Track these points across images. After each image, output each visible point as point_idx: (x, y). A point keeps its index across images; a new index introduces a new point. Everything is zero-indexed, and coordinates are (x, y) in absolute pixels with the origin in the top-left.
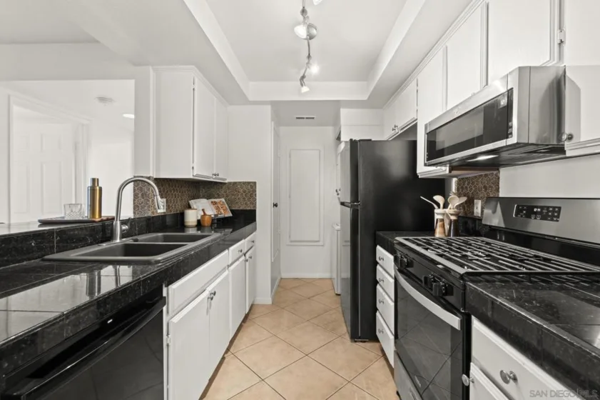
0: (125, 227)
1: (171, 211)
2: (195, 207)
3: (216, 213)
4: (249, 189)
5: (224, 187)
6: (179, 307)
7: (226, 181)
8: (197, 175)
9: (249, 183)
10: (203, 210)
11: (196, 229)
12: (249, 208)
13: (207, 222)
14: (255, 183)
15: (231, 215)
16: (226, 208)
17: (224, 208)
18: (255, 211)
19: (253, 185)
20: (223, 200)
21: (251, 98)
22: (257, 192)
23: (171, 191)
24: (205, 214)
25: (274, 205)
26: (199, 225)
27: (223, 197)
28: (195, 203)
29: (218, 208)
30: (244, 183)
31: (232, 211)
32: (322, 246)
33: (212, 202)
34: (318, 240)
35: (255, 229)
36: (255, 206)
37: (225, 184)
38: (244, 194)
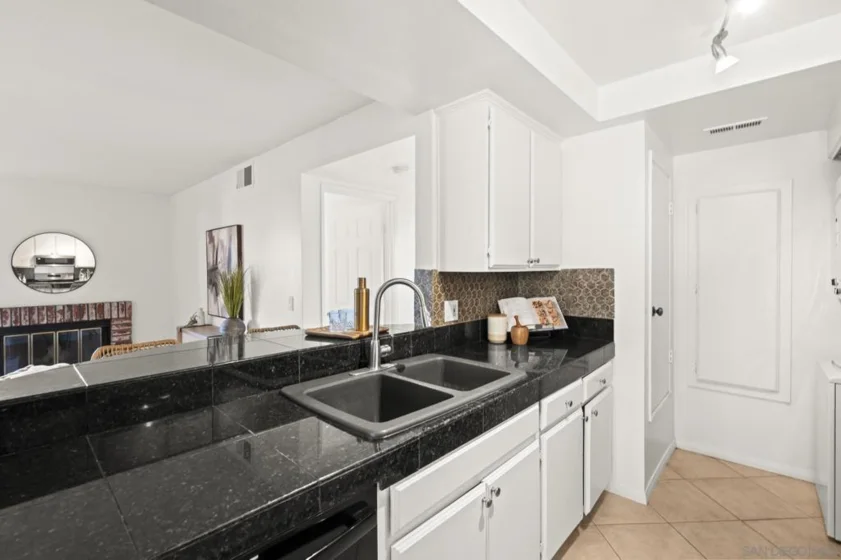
0: (386, 348)
1: (466, 318)
2: (506, 312)
3: (539, 323)
4: (602, 282)
5: (556, 277)
6: (407, 525)
7: (559, 269)
8: (495, 266)
9: (600, 271)
10: (516, 318)
11: (504, 347)
12: (600, 316)
13: (521, 338)
14: (612, 271)
15: (566, 326)
16: (558, 314)
17: (555, 314)
18: (612, 322)
19: (608, 275)
20: (553, 299)
21: (600, 117)
22: (616, 288)
23: (467, 289)
24: (518, 325)
25: (654, 311)
26: (509, 342)
27: (553, 295)
28: (507, 304)
29: (543, 314)
30: (591, 271)
31: (568, 319)
32: (788, 404)
33: (534, 303)
34: (772, 388)
35: (612, 355)
36: (612, 313)
37: (556, 272)
38: (591, 291)
